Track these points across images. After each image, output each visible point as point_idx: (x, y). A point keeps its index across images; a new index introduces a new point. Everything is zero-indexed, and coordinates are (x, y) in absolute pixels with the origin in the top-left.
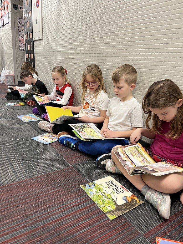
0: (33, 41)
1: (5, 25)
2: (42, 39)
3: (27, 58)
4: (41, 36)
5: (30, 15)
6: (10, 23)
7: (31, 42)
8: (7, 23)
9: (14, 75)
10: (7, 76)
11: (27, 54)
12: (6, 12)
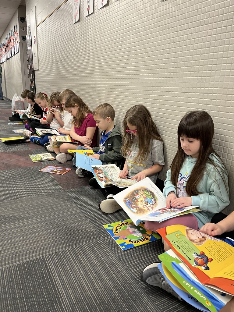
0: (34, 71)
1: (16, 54)
2: (39, 70)
3: (31, 85)
4: (38, 67)
5: (31, 48)
6: (19, 53)
7: (33, 71)
8: (17, 53)
9: (23, 102)
10: (16, 103)
11: (31, 82)
12: (17, 42)
